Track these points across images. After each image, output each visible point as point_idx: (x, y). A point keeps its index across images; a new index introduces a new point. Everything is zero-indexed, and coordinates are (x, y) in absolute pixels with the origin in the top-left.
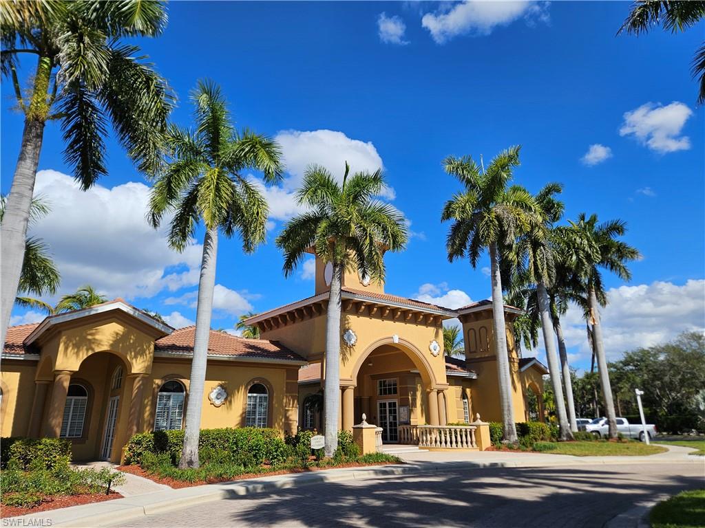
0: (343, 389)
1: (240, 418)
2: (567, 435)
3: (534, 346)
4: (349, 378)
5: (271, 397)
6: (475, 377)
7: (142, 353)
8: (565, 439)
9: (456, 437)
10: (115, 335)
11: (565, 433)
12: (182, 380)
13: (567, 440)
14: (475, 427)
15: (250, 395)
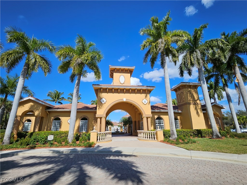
4: (103, 114)
7: (38, 110)
10: (31, 105)
14: (156, 132)
15: (81, 121)
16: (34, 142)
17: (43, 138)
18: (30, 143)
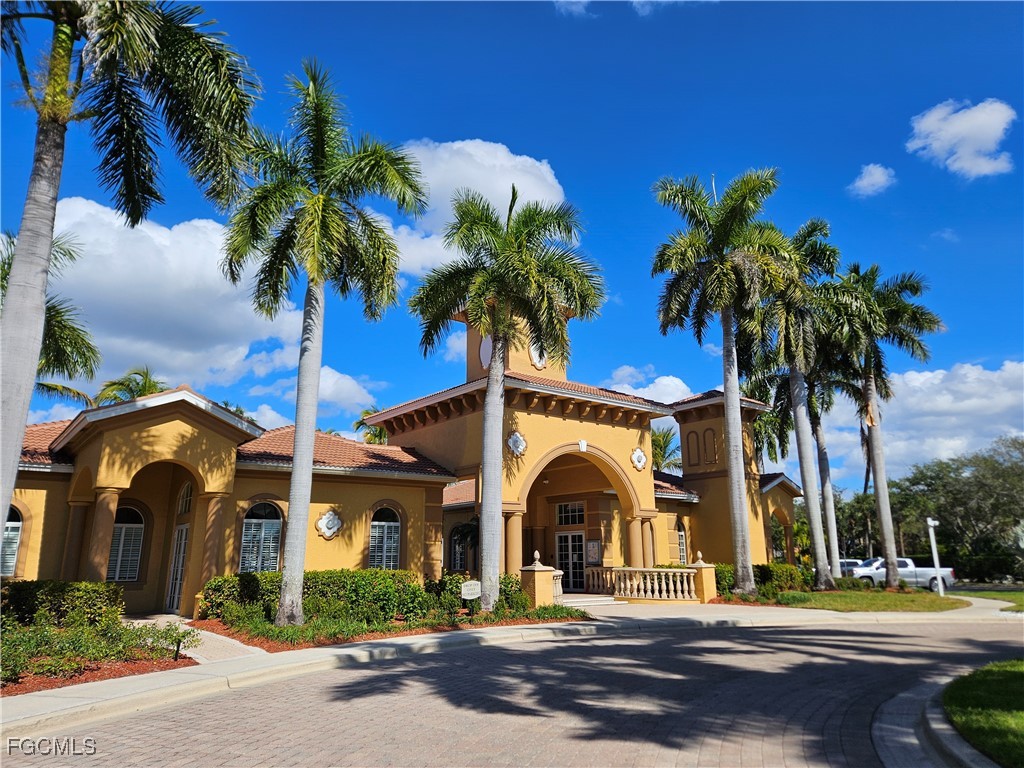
0: (507, 516)
1: (360, 557)
2: (825, 582)
3: (783, 457)
4: (516, 501)
5: (404, 528)
6: (696, 501)
7: (219, 465)
8: (823, 587)
9: (667, 585)
10: (180, 439)
11: (823, 579)
12: (278, 502)
13: (826, 590)
14: (695, 571)
15: (376, 523)
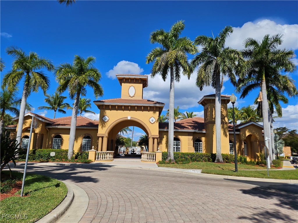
1: (80, 146)
4: (104, 133)
5: (92, 140)
6: (204, 132)
15: (85, 139)
16: (39, 157)
17: (46, 155)
18: (36, 158)
